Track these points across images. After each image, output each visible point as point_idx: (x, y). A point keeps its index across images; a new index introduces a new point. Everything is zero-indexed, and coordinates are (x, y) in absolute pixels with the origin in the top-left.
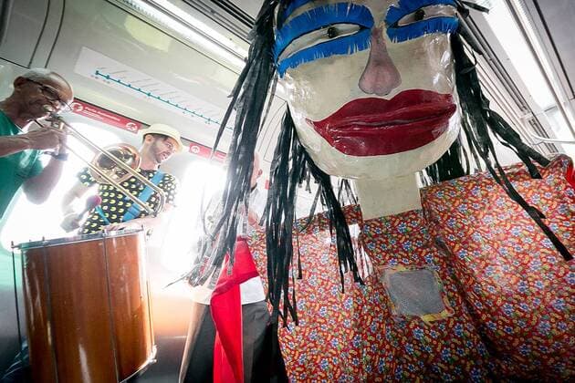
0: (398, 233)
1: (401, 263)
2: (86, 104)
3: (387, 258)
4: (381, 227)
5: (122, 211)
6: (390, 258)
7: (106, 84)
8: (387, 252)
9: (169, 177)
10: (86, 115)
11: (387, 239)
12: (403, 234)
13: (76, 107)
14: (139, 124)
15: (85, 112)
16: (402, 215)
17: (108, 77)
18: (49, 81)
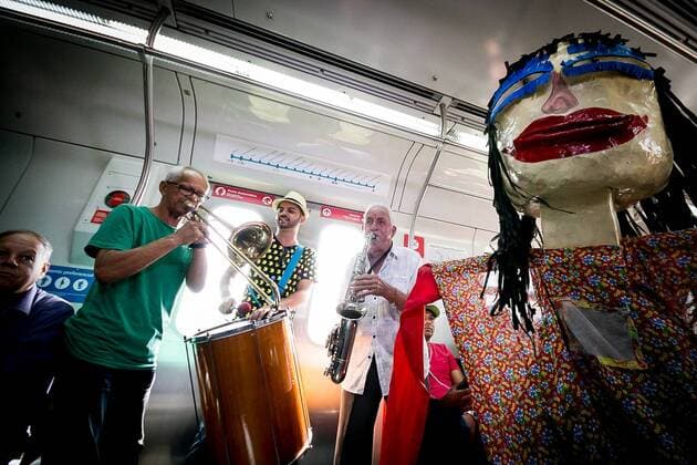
0: (582, 265)
1: (585, 298)
2: (228, 187)
3: (567, 290)
4: (563, 256)
6: (572, 290)
7: (240, 165)
8: (568, 283)
11: (568, 269)
12: (589, 267)
15: (228, 195)
16: (591, 248)
17: (241, 158)
18: (184, 178)
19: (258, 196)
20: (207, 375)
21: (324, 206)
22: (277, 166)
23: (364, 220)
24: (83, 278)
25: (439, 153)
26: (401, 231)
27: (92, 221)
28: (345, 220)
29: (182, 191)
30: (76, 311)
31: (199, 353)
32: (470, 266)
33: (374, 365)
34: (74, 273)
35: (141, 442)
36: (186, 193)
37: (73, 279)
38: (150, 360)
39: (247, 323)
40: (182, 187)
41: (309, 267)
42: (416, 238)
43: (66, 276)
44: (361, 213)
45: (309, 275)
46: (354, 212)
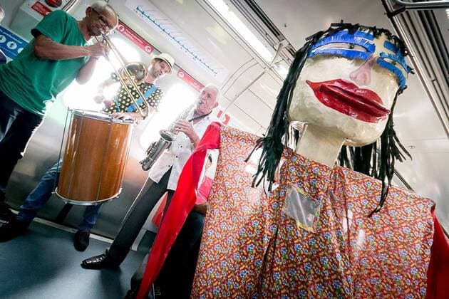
0: (312, 172)
2: (127, 27)
4: (304, 162)
5: (127, 104)
6: (300, 182)
7: (141, 17)
9: (160, 90)
10: (124, 34)
11: (304, 170)
12: (315, 174)
13: (121, 28)
14: (153, 48)
15: (125, 32)
17: (143, 13)
18: (104, 12)
19: (144, 43)
20: (74, 135)
21: (181, 70)
22: (164, 30)
23: (202, 91)
24: (15, 42)
25: (264, 73)
26: (220, 107)
27: (32, 7)
28: (190, 84)
29: (100, 20)
30: (7, 62)
31: (74, 120)
32: (246, 138)
33: (169, 172)
34: (10, 36)
35: (22, 154)
36: (102, 23)
37: (8, 39)
38: (43, 111)
39: (107, 116)
40: (101, 18)
41: (156, 100)
42: (226, 115)
43: (4, 35)
44: (202, 86)
45: (154, 105)
46: (198, 83)
